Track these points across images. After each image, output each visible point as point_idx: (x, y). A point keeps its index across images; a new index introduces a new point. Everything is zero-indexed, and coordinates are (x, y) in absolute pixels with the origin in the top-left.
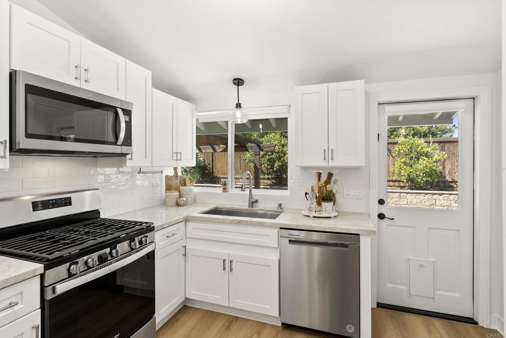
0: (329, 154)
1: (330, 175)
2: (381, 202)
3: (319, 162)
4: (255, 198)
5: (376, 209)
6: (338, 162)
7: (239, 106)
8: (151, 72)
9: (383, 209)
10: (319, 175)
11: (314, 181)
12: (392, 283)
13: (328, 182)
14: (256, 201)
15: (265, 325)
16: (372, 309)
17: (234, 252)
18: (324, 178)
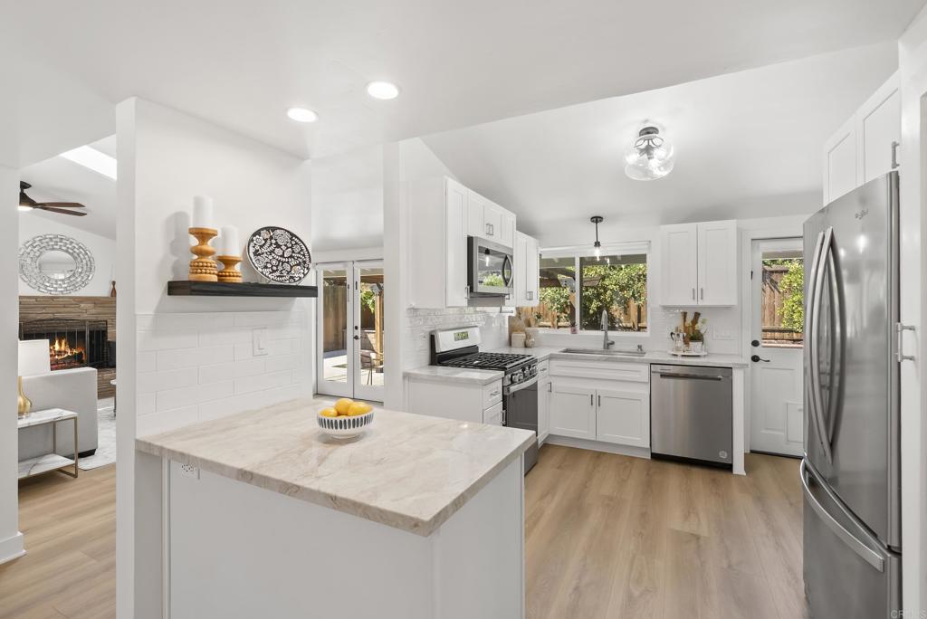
0: (698, 293)
1: (697, 315)
2: (755, 343)
3: (686, 301)
4: (611, 340)
5: (749, 351)
6: (708, 301)
7: (597, 244)
8: (515, 215)
9: (758, 351)
10: (685, 315)
11: (678, 322)
12: (767, 429)
13: (695, 321)
14: (613, 343)
15: (632, 459)
16: (745, 454)
17: (601, 388)
18: (690, 318)
